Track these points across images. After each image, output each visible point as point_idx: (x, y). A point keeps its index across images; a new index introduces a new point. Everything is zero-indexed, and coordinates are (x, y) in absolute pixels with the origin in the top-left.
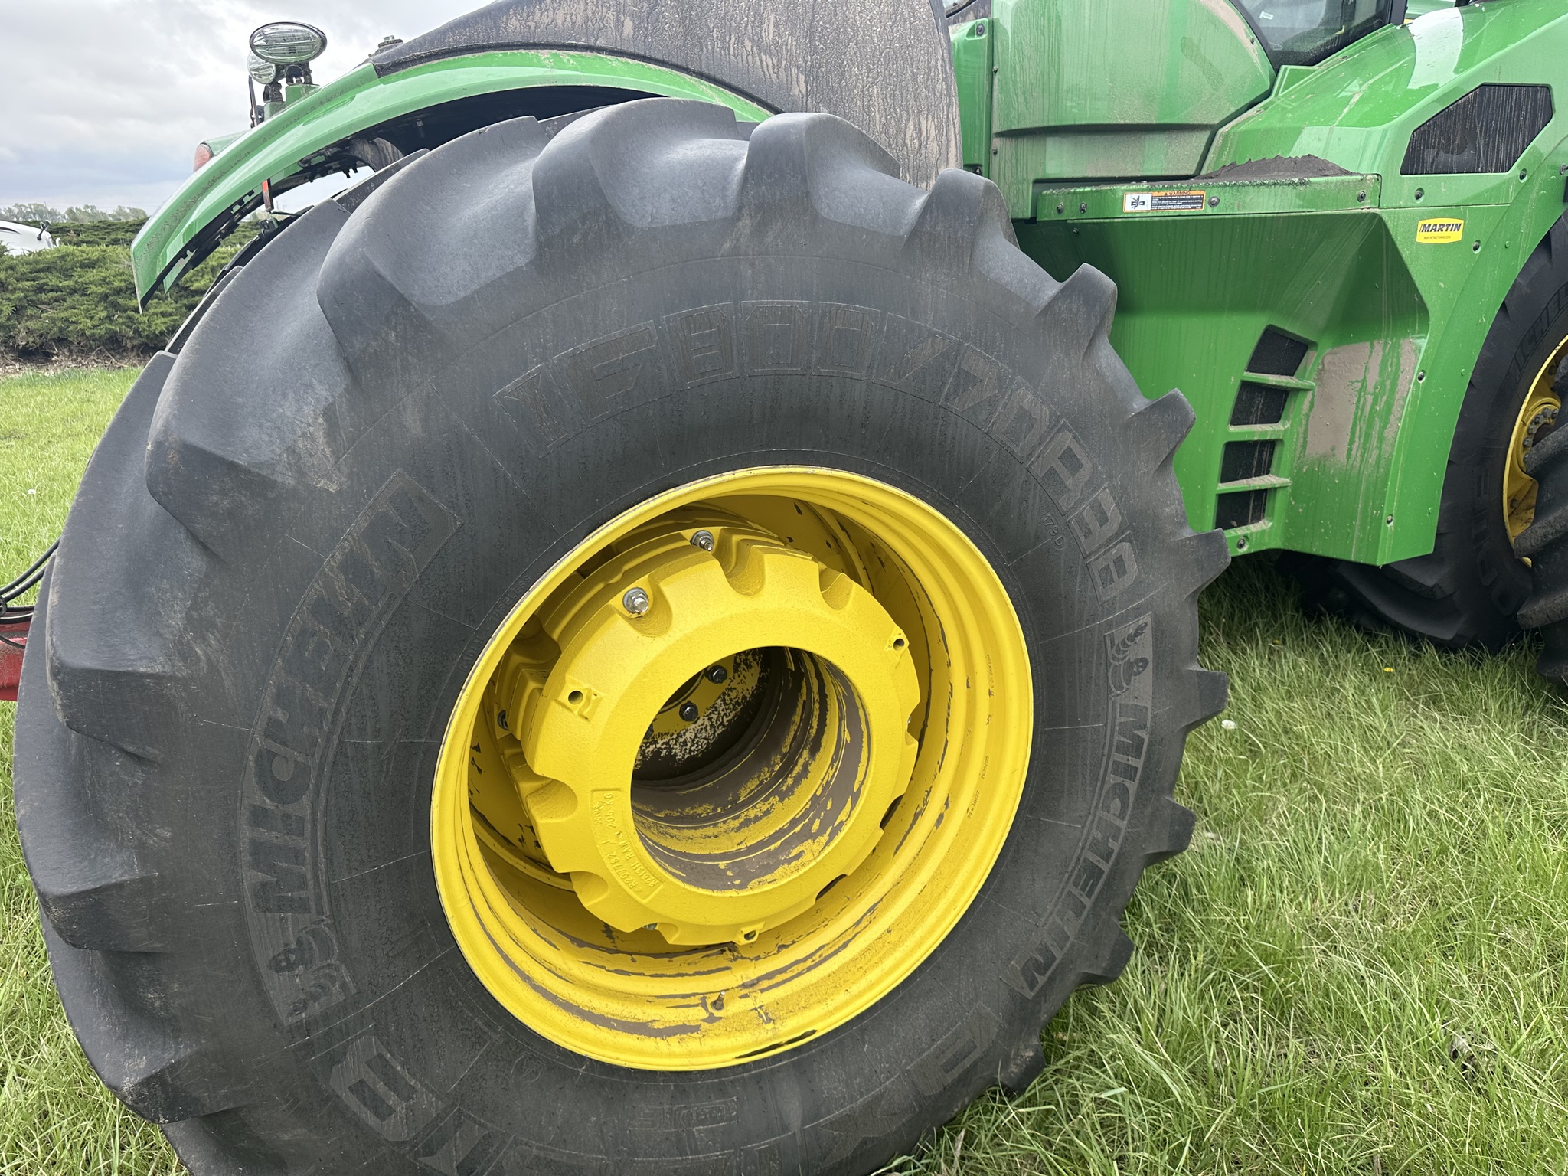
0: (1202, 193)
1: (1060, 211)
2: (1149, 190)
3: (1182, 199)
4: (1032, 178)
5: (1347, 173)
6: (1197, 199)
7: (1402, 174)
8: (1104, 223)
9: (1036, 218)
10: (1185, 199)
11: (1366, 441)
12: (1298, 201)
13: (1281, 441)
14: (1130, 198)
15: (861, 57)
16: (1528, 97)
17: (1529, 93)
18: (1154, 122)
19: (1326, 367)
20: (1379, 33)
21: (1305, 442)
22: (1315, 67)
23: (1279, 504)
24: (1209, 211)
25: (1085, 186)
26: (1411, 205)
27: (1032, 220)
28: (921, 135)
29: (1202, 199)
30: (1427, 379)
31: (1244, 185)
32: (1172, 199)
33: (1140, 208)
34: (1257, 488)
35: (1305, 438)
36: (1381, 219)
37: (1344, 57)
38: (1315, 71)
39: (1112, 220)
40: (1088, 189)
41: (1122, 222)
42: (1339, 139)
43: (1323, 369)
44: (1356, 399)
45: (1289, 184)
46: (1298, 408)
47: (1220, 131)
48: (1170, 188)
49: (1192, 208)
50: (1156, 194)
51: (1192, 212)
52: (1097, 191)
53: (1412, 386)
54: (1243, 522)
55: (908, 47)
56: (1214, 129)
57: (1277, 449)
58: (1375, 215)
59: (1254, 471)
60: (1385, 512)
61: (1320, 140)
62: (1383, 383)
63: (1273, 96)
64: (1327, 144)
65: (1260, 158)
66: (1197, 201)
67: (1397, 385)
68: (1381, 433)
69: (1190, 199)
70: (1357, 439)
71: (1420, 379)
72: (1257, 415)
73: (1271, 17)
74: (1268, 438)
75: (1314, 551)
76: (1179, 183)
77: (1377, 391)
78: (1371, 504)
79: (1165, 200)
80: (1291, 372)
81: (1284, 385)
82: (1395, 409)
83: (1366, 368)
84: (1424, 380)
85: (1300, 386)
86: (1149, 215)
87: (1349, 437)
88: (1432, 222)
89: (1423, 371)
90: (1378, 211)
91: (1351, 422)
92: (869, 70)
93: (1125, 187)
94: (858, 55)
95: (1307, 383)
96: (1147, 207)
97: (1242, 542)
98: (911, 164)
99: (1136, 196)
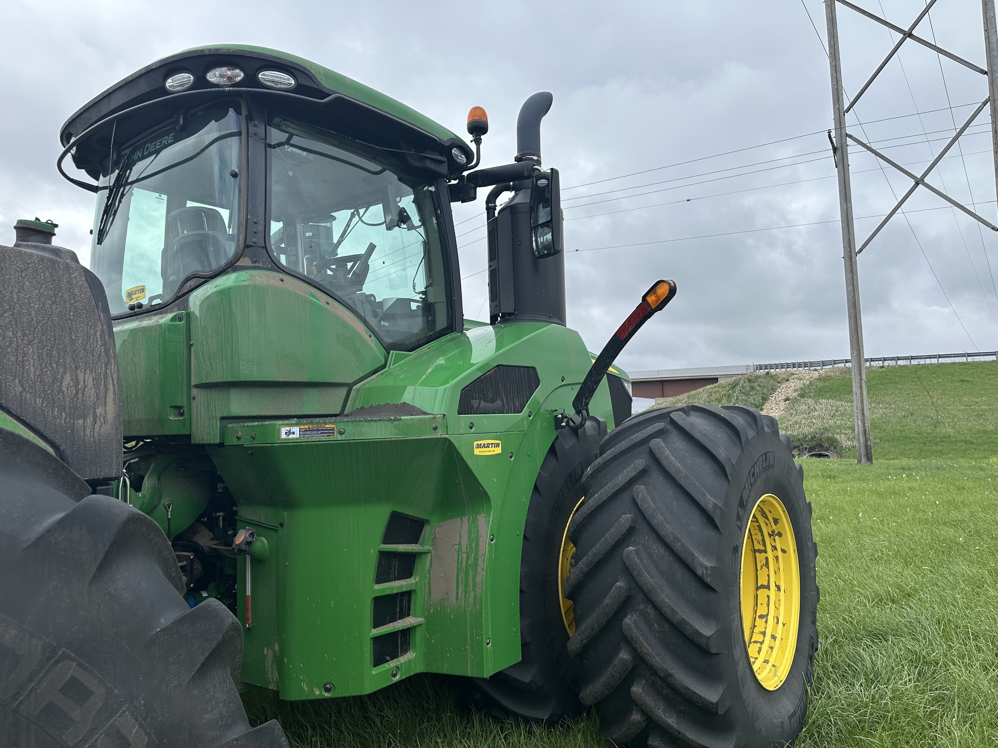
0: (333, 426)
1: (239, 438)
2: (296, 425)
3: (320, 430)
4: (219, 415)
5: (426, 414)
6: (330, 430)
7: (459, 414)
8: (267, 446)
9: (224, 443)
10: (322, 430)
11: (466, 586)
12: (395, 431)
13: (414, 591)
14: (284, 430)
15: (16, 324)
16: (525, 373)
17: (525, 371)
18: (306, 381)
19: (437, 536)
20: (449, 337)
21: (430, 590)
22: (412, 353)
23: (418, 638)
24: (339, 437)
25: (254, 422)
26: (468, 433)
27: (221, 445)
28: (78, 385)
29: (333, 430)
30: (496, 541)
31: (360, 421)
32: (313, 430)
33: (291, 436)
34: (401, 629)
35: (430, 587)
36: (450, 442)
37: (429, 348)
38: (412, 355)
39: (272, 445)
40: (256, 424)
41: (280, 446)
42: (420, 393)
43: (435, 538)
44: (457, 556)
45: (388, 420)
46: (423, 566)
47: (354, 387)
48: (311, 423)
49: (328, 436)
50: (302, 427)
51: (328, 438)
52: (261, 425)
53: (487, 546)
54: (394, 656)
55: (67, 320)
56: (350, 386)
57: (413, 597)
58: (446, 439)
59: (398, 616)
60: (484, 637)
61: (410, 394)
62: (471, 545)
63: (387, 368)
64: (414, 396)
65: (377, 404)
66: (331, 432)
67: (479, 545)
68: (474, 580)
69: (326, 430)
70: (460, 585)
71: (492, 540)
72: (395, 574)
73: (387, 324)
74: (404, 590)
75: (445, 671)
76: (317, 420)
77: (468, 550)
78: (475, 632)
79: (309, 431)
80: (415, 541)
81: (410, 551)
82: (480, 562)
83: (460, 535)
84: (494, 541)
85: (421, 551)
86: (298, 441)
87: (455, 584)
88: (482, 442)
89: (492, 535)
90: (447, 436)
91: (456, 573)
92: (24, 334)
93: (280, 422)
94: (13, 322)
95: (427, 548)
96: (297, 435)
97: (395, 672)
98: (67, 406)
99: (288, 429)
